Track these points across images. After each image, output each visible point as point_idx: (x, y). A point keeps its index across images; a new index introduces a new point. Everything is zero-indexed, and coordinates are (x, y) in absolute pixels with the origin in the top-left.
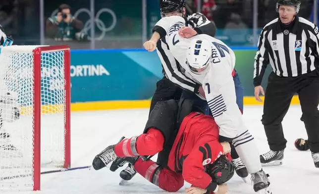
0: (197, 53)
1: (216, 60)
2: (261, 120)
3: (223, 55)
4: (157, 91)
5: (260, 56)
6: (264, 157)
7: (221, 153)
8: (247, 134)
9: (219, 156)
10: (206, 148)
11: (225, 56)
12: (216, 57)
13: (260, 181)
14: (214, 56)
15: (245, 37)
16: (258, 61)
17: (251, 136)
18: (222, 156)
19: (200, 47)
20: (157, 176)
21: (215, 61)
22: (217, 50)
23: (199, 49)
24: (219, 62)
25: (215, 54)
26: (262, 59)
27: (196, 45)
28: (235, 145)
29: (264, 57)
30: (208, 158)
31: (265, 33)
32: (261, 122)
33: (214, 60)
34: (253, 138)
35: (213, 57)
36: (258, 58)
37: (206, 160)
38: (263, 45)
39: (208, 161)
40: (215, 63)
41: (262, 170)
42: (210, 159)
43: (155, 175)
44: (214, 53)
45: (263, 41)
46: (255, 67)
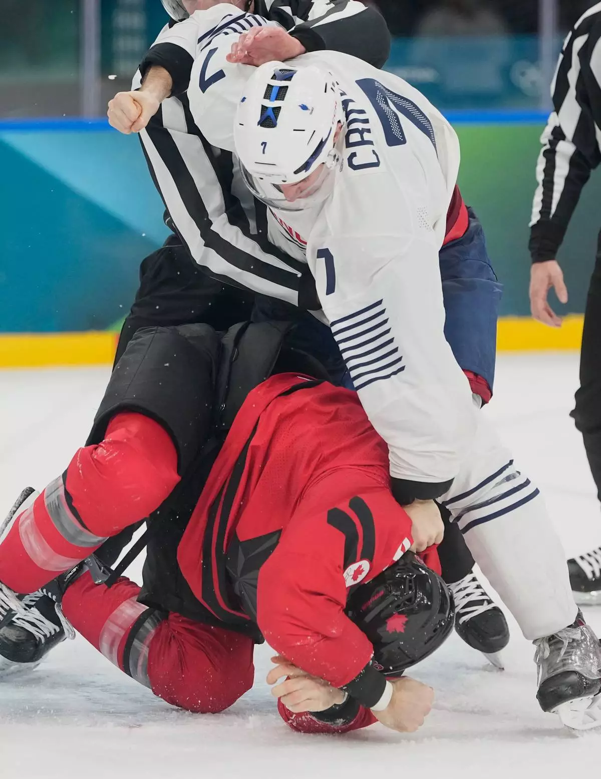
0: (268, 119)
1: (363, 155)
2: (573, 414)
3: (394, 138)
4: (141, 294)
5: (558, 134)
6: (584, 565)
7: (406, 543)
8: (508, 479)
9: (398, 555)
10: (356, 520)
11: (404, 142)
12: (363, 142)
13: (566, 669)
14: (355, 138)
15: (506, 72)
16: (550, 155)
17: (527, 482)
18: (407, 554)
19: (282, 92)
20: (142, 649)
21: (356, 161)
22: (371, 114)
23: (276, 104)
24: (376, 164)
25: (361, 132)
26: (566, 149)
27: (270, 87)
28: (461, 525)
29: (574, 141)
30: (361, 559)
31: (579, 42)
32: (572, 421)
33: (354, 155)
34: (536, 492)
35: (349, 145)
36: (553, 143)
37: (353, 567)
38: (572, 92)
39: (359, 571)
40: (355, 168)
41: (579, 622)
42: (365, 565)
43: (136, 643)
44: (354, 126)
45: (573, 76)
46: (540, 177)
